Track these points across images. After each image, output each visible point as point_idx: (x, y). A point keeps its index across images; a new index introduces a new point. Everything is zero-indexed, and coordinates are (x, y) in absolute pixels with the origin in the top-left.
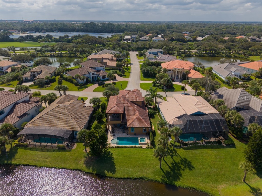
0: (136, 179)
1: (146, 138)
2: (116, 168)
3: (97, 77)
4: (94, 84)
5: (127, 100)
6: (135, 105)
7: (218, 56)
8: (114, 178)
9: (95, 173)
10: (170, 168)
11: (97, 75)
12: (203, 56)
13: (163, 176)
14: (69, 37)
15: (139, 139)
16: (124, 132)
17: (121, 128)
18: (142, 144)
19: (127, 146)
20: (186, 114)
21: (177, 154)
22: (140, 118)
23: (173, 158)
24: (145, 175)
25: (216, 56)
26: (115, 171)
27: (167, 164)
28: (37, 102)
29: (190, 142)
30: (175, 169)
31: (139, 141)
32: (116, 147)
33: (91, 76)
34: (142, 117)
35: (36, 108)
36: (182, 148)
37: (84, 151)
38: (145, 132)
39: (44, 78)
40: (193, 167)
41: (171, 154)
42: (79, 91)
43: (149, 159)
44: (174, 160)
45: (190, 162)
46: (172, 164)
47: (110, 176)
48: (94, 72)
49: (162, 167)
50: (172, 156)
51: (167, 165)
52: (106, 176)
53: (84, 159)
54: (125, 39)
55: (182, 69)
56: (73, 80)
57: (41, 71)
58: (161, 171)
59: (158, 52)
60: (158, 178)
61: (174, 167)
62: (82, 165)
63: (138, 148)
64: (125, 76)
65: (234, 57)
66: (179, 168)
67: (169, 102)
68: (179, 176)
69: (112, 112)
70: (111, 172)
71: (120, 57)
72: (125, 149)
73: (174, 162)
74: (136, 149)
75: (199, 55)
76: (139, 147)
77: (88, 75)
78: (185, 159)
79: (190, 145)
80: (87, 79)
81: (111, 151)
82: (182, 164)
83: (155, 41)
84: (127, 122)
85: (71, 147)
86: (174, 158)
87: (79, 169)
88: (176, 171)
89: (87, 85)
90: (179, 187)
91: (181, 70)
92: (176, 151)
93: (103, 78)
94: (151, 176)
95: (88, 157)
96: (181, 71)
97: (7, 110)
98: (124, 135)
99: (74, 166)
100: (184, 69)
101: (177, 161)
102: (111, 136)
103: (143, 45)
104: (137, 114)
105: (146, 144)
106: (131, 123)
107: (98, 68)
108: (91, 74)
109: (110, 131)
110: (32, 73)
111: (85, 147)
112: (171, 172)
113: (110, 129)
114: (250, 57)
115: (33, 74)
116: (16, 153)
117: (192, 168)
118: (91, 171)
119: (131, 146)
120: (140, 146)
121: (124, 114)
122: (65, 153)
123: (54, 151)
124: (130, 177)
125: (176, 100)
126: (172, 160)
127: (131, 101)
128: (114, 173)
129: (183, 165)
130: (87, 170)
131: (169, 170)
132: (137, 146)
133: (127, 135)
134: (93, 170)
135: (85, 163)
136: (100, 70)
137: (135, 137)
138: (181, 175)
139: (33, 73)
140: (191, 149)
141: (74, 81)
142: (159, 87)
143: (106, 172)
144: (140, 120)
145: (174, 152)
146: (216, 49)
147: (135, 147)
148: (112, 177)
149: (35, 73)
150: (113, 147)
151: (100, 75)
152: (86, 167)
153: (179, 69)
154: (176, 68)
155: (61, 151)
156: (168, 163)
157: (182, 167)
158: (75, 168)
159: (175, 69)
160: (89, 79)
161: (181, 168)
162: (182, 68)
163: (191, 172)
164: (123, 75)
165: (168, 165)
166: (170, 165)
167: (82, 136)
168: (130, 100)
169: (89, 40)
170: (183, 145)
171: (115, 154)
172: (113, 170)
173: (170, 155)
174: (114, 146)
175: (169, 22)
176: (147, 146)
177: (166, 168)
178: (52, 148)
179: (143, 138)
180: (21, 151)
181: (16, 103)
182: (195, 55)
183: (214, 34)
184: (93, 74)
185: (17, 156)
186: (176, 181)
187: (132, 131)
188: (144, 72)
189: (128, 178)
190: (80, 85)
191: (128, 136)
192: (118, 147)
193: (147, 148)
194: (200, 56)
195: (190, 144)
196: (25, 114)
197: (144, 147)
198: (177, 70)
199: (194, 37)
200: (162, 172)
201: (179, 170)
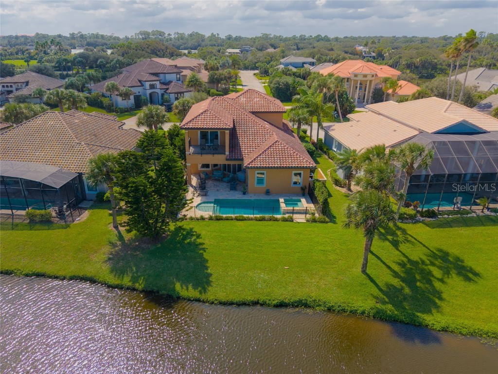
0: (281, 305)
1: (303, 200)
2: (210, 275)
3: (163, 93)
8: (207, 302)
9: (140, 286)
10: (396, 275)
13: (377, 298)
15: (282, 200)
16: (233, 188)
17: (225, 179)
18: (293, 212)
19: (246, 216)
21: (410, 238)
23: (399, 249)
24: (313, 294)
27: (384, 263)
29: (441, 208)
30: (416, 281)
31: (283, 205)
32: (211, 218)
33: (149, 92)
36: (420, 222)
37: (111, 227)
39: (30, 95)
40: (476, 274)
41: (390, 237)
43: (320, 248)
44: (404, 251)
45: (458, 259)
46: (402, 265)
47: (191, 296)
48: (154, 83)
49: (368, 271)
50: (396, 244)
51: (382, 265)
52: (179, 298)
53: (107, 249)
55: (373, 76)
56: (103, 99)
58: (368, 281)
60: (365, 304)
61: (408, 272)
62: (99, 266)
63: (280, 222)
66: (427, 277)
68: (437, 301)
69: (200, 125)
70: (195, 287)
72: (241, 223)
73: (405, 260)
74: (276, 222)
76: (285, 220)
77: (140, 89)
78: (440, 250)
79: (446, 216)
81: (197, 228)
82: (433, 264)
84: (242, 160)
85: (71, 219)
86: (402, 247)
87: (89, 275)
88: (418, 284)
90: (445, 330)
91: (369, 78)
92: (404, 231)
93: (177, 99)
94: (335, 297)
95: (119, 243)
96: (371, 81)
98: (237, 196)
99: (73, 269)
100: (376, 75)
101: (415, 257)
102: (196, 195)
105: (306, 212)
106: (257, 157)
107: (165, 77)
108: (147, 86)
109: (192, 186)
110: (3, 86)
111: (112, 217)
112: (402, 288)
113: (194, 182)
115: (6, 89)
117: (471, 275)
118: (126, 281)
122: (50, 232)
123: (15, 227)
124: (262, 298)
126: (397, 252)
127: (254, 113)
128: (204, 290)
129: (439, 267)
130: (113, 280)
131: (396, 282)
132: (279, 216)
133: (244, 193)
134: (135, 279)
135: (110, 259)
136: (170, 82)
137: (268, 198)
138: (439, 294)
139: (7, 86)
140: (451, 227)
141: (106, 101)
145: (399, 233)
147: (273, 219)
148: (198, 300)
149: (11, 86)
150: (202, 218)
152: (112, 271)
153: (365, 76)
154: (357, 72)
155: (38, 226)
156: (386, 262)
157: (437, 273)
158: (77, 274)
159: (356, 76)
161: (435, 278)
162: (373, 73)
163: (471, 287)
165: (389, 267)
166: (396, 268)
169: (148, 48)
170: (422, 216)
171: (207, 236)
172: (202, 280)
173: (387, 240)
174: (207, 216)
176: (308, 216)
177: (385, 277)
178: (10, 220)
184: (152, 87)
186: (429, 312)
187: (260, 182)
188: (277, 87)
189: (256, 303)
191: (245, 197)
192: (218, 219)
193: (308, 221)
195: (444, 213)
197: (300, 218)
198: (360, 78)
200: (372, 284)
201: (429, 282)
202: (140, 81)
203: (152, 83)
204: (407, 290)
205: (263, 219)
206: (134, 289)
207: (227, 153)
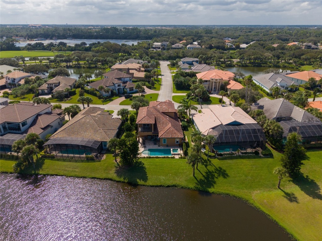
0: (168, 186)
1: (179, 149)
2: (148, 177)
3: (123, 89)
4: (120, 97)
5: (159, 111)
6: (167, 117)
7: (264, 66)
8: (147, 186)
9: (126, 181)
10: (204, 176)
11: (123, 87)
12: (247, 66)
13: (196, 183)
14: (86, 44)
15: (172, 149)
16: (155, 144)
17: (152, 140)
18: (175, 154)
19: (159, 156)
20: (222, 124)
21: (211, 164)
22: (172, 129)
23: (207, 167)
24: (178, 183)
25: (262, 66)
26: (147, 179)
27: (201, 173)
28: (60, 114)
29: (225, 152)
30: (209, 178)
31: (172, 152)
32: (147, 157)
33: (117, 88)
34: (174, 128)
35: (59, 120)
36: (216, 158)
37: (114, 161)
38: (177, 143)
39: (63, 91)
40: (228, 176)
41: (205, 164)
42: (104, 105)
43: (182, 168)
44: (208, 169)
45: (225, 171)
46: (207, 173)
47: (142, 184)
48: (119, 84)
49: (195, 176)
50: (206, 166)
51: (200, 173)
52: (138, 185)
53: (114, 169)
54: (154, 47)
55: (220, 80)
56: (96, 92)
57: (59, 83)
58: (195, 179)
59: (193, 61)
60: (192, 186)
61: (208, 175)
62: (113, 174)
63: (170, 159)
64: (155, 88)
65: (283, 67)
66: (213, 177)
67: (204, 113)
68: (214, 184)
69: (143, 122)
70: (143, 180)
71: (149, 67)
72: (157, 159)
73: (208, 171)
75: (241, 65)
76: (172, 158)
77: (113, 87)
78: (220, 168)
79: (226, 156)
80: (112, 92)
81: (143, 161)
82: (216, 172)
83: (189, 49)
84: (158, 134)
85: (100, 158)
86: (209, 167)
87: (110, 178)
88: (210, 179)
89: (112, 98)
90: (213, 193)
91: (218, 81)
92: (210, 161)
93: (130, 90)
94: (184, 183)
95: (118, 167)
96: (219, 82)
97: (29, 122)
98: (156, 147)
99: (104, 176)
100: (222, 79)
101: (210, 170)
102: (142, 147)
103: (175, 54)
104: (170, 125)
105: (179, 154)
106: (163, 134)
107: (124, 79)
108: (117, 85)
109: (140, 143)
111: (115, 157)
112: (205, 180)
113: (141, 141)
114: (301, 66)
116: (43, 163)
117: (226, 176)
118: (122, 179)
119: (163, 156)
120: (172, 156)
121: (155, 125)
122: (94, 163)
123: (82, 161)
124: (163, 184)
125: (212, 111)
126: (206, 169)
127: (163, 113)
128: (146, 181)
129: (217, 174)
130: (118, 179)
131: (203, 178)
132: (170, 156)
133: (159, 146)
134: (124, 179)
135: (116, 172)
136: (127, 82)
137: (167, 148)
138: (215, 182)
139: (50, 85)
140: (226, 160)
141: (98, 93)
142: (194, 100)
143: (138, 180)
144: (172, 131)
145: (208, 162)
146: (262, 57)
147: (168, 157)
148: (144, 185)
149: (52, 85)
150: (144, 157)
151: (126, 87)
152: (117, 176)
153: (216, 80)
154: (213, 78)
155: (90, 161)
156: (202, 173)
157: (216, 175)
158: (106, 178)
159: (212, 80)
160: (114, 91)
161: (215, 177)
162: (221, 78)
163: (225, 180)
164: (152, 87)
165: (202, 174)
166: (204, 174)
167: (112, 144)
168: (161, 111)
169: (111, 48)
170: (218, 156)
171: (146, 164)
172: (145, 179)
173: (204, 164)
175: (207, 26)
176: (180, 156)
177: (200, 177)
178: (80, 159)
179: (176, 149)
180: (47, 162)
181: (38, 115)
182: (238, 65)
183: (262, 40)
184: (119, 86)
185: (44, 166)
186: (210, 188)
187: (164, 142)
188: (177, 83)
189: (161, 186)
190: (105, 97)
191: (159, 148)
192: (150, 158)
193: (179, 158)
194: (243, 66)
195: (226, 154)
196: (48, 126)
197: (177, 157)
198: (214, 81)
199: (237, 44)
200: (196, 180)
201: (213, 178)
202: (113, 83)
203: (118, 84)
204: (206, 181)
205: (164, 157)
206: (124, 182)
207: (153, 131)
